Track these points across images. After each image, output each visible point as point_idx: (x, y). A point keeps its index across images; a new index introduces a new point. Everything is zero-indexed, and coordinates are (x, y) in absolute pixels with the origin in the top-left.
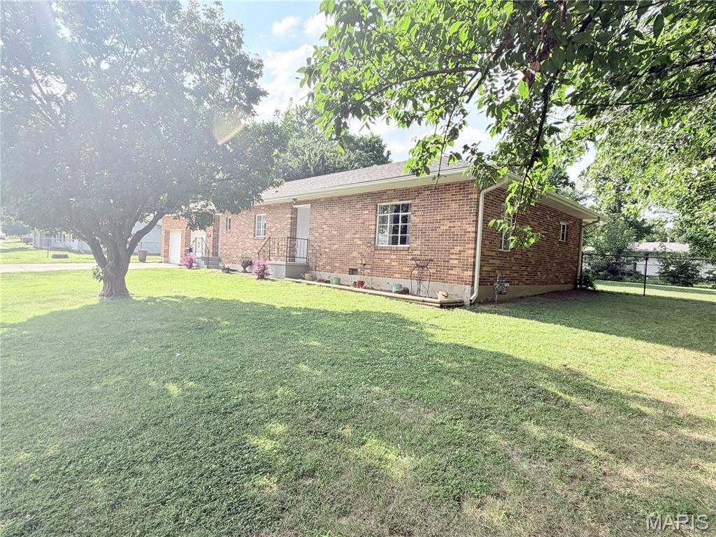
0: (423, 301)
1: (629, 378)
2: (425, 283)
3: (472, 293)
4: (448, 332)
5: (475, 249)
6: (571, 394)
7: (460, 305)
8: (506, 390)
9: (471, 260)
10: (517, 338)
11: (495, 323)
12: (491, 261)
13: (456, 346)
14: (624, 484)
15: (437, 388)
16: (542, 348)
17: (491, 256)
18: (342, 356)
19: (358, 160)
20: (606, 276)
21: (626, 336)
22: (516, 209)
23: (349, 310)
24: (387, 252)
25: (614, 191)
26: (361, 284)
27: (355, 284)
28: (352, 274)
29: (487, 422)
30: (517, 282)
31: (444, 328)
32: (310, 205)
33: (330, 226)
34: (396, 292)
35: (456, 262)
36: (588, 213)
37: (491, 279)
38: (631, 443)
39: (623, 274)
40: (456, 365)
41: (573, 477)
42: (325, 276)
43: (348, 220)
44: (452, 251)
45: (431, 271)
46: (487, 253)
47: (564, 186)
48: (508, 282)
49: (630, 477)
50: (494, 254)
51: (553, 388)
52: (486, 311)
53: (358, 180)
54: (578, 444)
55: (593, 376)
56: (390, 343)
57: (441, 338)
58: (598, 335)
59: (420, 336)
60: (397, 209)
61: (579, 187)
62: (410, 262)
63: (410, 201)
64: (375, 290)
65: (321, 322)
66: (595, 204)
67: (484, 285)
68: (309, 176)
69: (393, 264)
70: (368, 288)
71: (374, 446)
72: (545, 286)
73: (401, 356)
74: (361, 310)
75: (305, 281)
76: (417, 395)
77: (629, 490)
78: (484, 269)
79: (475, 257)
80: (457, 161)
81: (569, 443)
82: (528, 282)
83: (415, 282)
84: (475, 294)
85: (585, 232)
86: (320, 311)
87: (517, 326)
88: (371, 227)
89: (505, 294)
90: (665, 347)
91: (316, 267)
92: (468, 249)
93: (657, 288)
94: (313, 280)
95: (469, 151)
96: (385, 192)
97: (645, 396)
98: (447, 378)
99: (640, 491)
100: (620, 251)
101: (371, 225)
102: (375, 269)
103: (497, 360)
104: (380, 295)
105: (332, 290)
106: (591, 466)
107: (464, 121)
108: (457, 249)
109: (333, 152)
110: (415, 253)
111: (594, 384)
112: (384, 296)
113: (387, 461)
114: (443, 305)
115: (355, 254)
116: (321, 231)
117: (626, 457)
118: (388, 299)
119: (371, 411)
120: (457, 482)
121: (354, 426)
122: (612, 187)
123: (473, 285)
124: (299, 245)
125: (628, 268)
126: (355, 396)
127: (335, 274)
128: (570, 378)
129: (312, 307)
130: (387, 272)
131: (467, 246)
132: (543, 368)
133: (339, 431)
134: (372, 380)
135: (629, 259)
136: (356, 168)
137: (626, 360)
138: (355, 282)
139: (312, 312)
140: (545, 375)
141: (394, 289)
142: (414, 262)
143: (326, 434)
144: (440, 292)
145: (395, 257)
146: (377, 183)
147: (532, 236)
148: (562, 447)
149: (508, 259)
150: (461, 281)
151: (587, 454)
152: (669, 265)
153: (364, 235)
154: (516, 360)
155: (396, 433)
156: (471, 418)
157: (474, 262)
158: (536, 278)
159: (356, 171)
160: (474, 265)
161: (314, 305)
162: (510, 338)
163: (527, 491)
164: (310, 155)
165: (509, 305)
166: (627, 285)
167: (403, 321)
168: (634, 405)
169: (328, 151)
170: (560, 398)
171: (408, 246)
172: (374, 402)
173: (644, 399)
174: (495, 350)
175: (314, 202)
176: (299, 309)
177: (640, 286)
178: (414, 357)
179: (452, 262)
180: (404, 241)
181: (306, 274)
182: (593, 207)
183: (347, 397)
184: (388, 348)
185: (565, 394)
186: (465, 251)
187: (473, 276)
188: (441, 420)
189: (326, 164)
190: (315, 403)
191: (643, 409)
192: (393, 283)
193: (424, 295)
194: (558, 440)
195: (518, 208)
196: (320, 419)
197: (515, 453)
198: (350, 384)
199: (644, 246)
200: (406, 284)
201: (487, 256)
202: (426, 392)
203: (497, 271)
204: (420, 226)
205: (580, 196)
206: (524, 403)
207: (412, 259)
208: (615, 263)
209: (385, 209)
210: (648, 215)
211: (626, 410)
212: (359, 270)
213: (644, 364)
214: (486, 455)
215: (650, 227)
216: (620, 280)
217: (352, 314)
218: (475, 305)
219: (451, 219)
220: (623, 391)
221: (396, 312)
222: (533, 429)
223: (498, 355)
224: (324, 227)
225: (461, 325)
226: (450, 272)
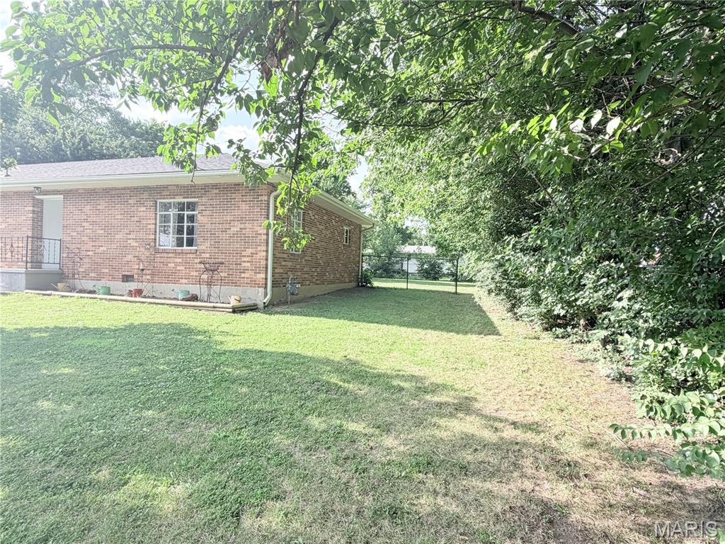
0: (214, 307)
1: (393, 360)
2: (216, 288)
3: (266, 295)
4: (239, 338)
5: (267, 251)
6: (349, 382)
7: (253, 308)
8: (292, 388)
9: (263, 262)
10: (306, 336)
11: (287, 324)
12: (283, 263)
13: (246, 352)
14: (385, 453)
15: (223, 399)
16: (327, 343)
17: (283, 258)
18: (105, 382)
19: (134, 148)
20: (382, 274)
21: (393, 324)
22: (286, 210)
23: (121, 323)
24: (170, 255)
25: (381, 202)
26: (139, 292)
27: (130, 293)
28: (127, 281)
29: (273, 425)
30: (308, 282)
31: (235, 334)
32: (62, 196)
33: (93, 223)
34: (183, 300)
35: (249, 264)
36: (366, 220)
37: (284, 281)
38: (392, 416)
39: (394, 272)
40: (245, 371)
41: (346, 458)
42: (89, 285)
43: (119, 217)
44: (244, 253)
45: (222, 274)
46: (278, 255)
47: (347, 195)
48: (299, 283)
49: (390, 446)
50: (285, 256)
51: (334, 379)
52: (279, 313)
53: (131, 171)
54: (352, 426)
55: (368, 362)
56: (171, 358)
57: (232, 344)
58: (373, 325)
59: (208, 345)
60: (182, 207)
61: (360, 197)
62: (199, 266)
63: (196, 200)
64: (157, 298)
65: (77, 342)
66: (372, 212)
67: (277, 287)
68: (63, 159)
69: (178, 268)
70: (149, 297)
71: (139, 482)
72: (333, 286)
73: (184, 370)
74: (136, 323)
75: (57, 293)
76: (198, 411)
77: (388, 458)
78: (276, 271)
79: (267, 260)
80: (216, 154)
81: (344, 428)
82: (318, 282)
83: (204, 288)
84: (269, 296)
85: (365, 236)
86: (77, 329)
87: (307, 324)
88: (149, 227)
89: (297, 294)
90: (419, 330)
91: (74, 275)
92: (260, 251)
93: (417, 283)
94: (71, 291)
95: (235, 146)
96: (166, 187)
97: (404, 373)
98: (234, 387)
99: (397, 456)
100: (391, 253)
101: (150, 224)
102: (156, 275)
103: (286, 360)
104: (163, 304)
105: (99, 301)
106: (361, 445)
107: (221, 112)
108: (249, 251)
109: (100, 135)
110: (203, 255)
111: (367, 369)
112: (167, 305)
113: (155, 496)
114: (235, 310)
115: (130, 257)
116: (79, 229)
117: (386, 429)
118: (173, 308)
119: (140, 441)
120: (237, 496)
121: (113, 464)
122: (380, 197)
123: (266, 288)
124: (47, 247)
125: (397, 267)
126: (119, 428)
127: (103, 282)
128: (349, 367)
129: (65, 326)
130: (172, 277)
131: (259, 248)
132: (327, 362)
133: (93, 475)
134: (144, 404)
135: (398, 259)
136: (132, 157)
137: (392, 345)
138: (130, 291)
139: (65, 331)
140: (329, 368)
141: (180, 297)
142: (203, 266)
143: (71, 485)
144: (232, 297)
145: (180, 260)
146: (155, 175)
147: (304, 238)
148: (339, 433)
149: (299, 260)
150: (253, 283)
151: (359, 434)
152: (423, 265)
153: (142, 235)
154: (304, 357)
155: (168, 460)
156: (256, 424)
157: (267, 265)
158: (325, 278)
159: (130, 160)
160: (267, 268)
161: (68, 321)
162: (300, 336)
163: (306, 485)
164: (64, 134)
165: (301, 304)
166: (397, 282)
167: (190, 331)
168: (396, 382)
169: (91, 133)
170: (340, 387)
171: (196, 248)
172: (145, 429)
173: (403, 376)
174: (285, 351)
175: (69, 194)
176: (46, 329)
177: (404, 282)
178: (198, 369)
179: (243, 264)
180: (190, 243)
181: (59, 284)
182: (370, 215)
183: (108, 431)
184: (168, 364)
185: (344, 382)
186: (257, 254)
187: (266, 279)
188: (224, 433)
189: (89, 148)
190: (57, 449)
191: (402, 384)
192: (179, 289)
193: (216, 301)
194: (335, 427)
195: (288, 209)
196: (64, 467)
197: (297, 449)
198: (112, 414)
199: (408, 249)
200: (194, 290)
201: (280, 258)
202: (210, 406)
203: (289, 273)
204: (209, 226)
205: (361, 205)
206: (308, 398)
207: (200, 263)
208: (387, 263)
209: (166, 207)
210: (409, 224)
211: (389, 387)
212: (136, 276)
213: (404, 347)
214: (269, 459)
215: (411, 233)
216: (392, 277)
217: (125, 330)
218: (269, 308)
219: (241, 220)
220: (389, 372)
221: (181, 321)
222: (315, 422)
223: (288, 355)
224: (84, 224)
225: (253, 329)
226: (243, 275)
